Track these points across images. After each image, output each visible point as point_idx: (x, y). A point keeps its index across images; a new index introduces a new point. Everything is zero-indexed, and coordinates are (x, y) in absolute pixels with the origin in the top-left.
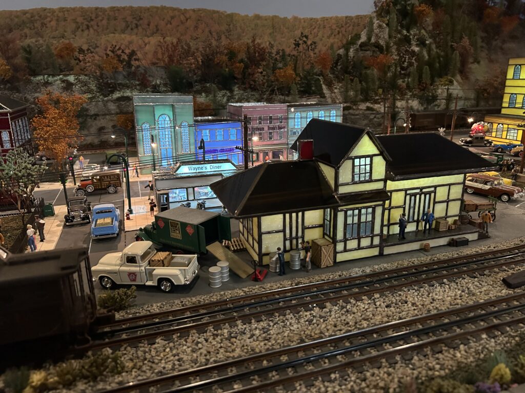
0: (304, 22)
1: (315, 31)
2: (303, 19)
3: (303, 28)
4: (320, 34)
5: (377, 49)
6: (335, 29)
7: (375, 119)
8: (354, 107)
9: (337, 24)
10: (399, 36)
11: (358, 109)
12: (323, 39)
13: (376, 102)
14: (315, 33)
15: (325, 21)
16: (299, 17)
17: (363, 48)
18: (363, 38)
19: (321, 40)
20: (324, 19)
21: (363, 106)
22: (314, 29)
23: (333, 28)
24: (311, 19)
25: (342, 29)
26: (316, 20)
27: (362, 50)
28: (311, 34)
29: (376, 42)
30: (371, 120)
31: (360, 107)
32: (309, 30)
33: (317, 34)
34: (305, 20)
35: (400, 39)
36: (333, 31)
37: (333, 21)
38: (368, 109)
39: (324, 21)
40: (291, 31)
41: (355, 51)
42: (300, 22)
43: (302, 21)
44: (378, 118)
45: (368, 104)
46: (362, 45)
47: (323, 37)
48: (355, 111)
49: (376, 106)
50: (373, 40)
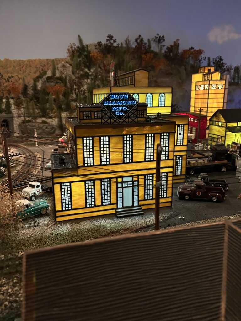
0: (14, 62)
1: (23, 68)
2: (13, 60)
3: (14, 66)
4: (28, 71)
5: (61, 81)
6: (40, 68)
7: (47, 130)
8: (34, 121)
9: (41, 64)
10: (81, 72)
11: (36, 122)
12: (31, 74)
13: (51, 118)
14: (23, 70)
15: (31, 62)
16: (10, 59)
17: (49, 81)
18: (49, 74)
19: (29, 75)
20: (29, 61)
21: (39, 120)
22: (22, 67)
23: (37, 66)
24: (20, 61)
25: (45, 67)
26: (23, 62)
27: (48, 82)
28: (20, 70)
29: (60, 77)
30: (44, 130)
31: (38, 121)
32: (19, 68)
33: (26, 70)
34: (14, 61)
35: (81, 75)
36: (38, 69)
37: (37, 62)
38: (44, 122)
39: (29, 62)
40: (5, 68)
41: (42, 83)
42: (11, 62)
43: (13, 62)
44: (49, 129)
45: (44, 119)
46: (48, 78)
47: (30, 72)
48: (33, 124)
49: (49, 121)
50: (58, 75)
